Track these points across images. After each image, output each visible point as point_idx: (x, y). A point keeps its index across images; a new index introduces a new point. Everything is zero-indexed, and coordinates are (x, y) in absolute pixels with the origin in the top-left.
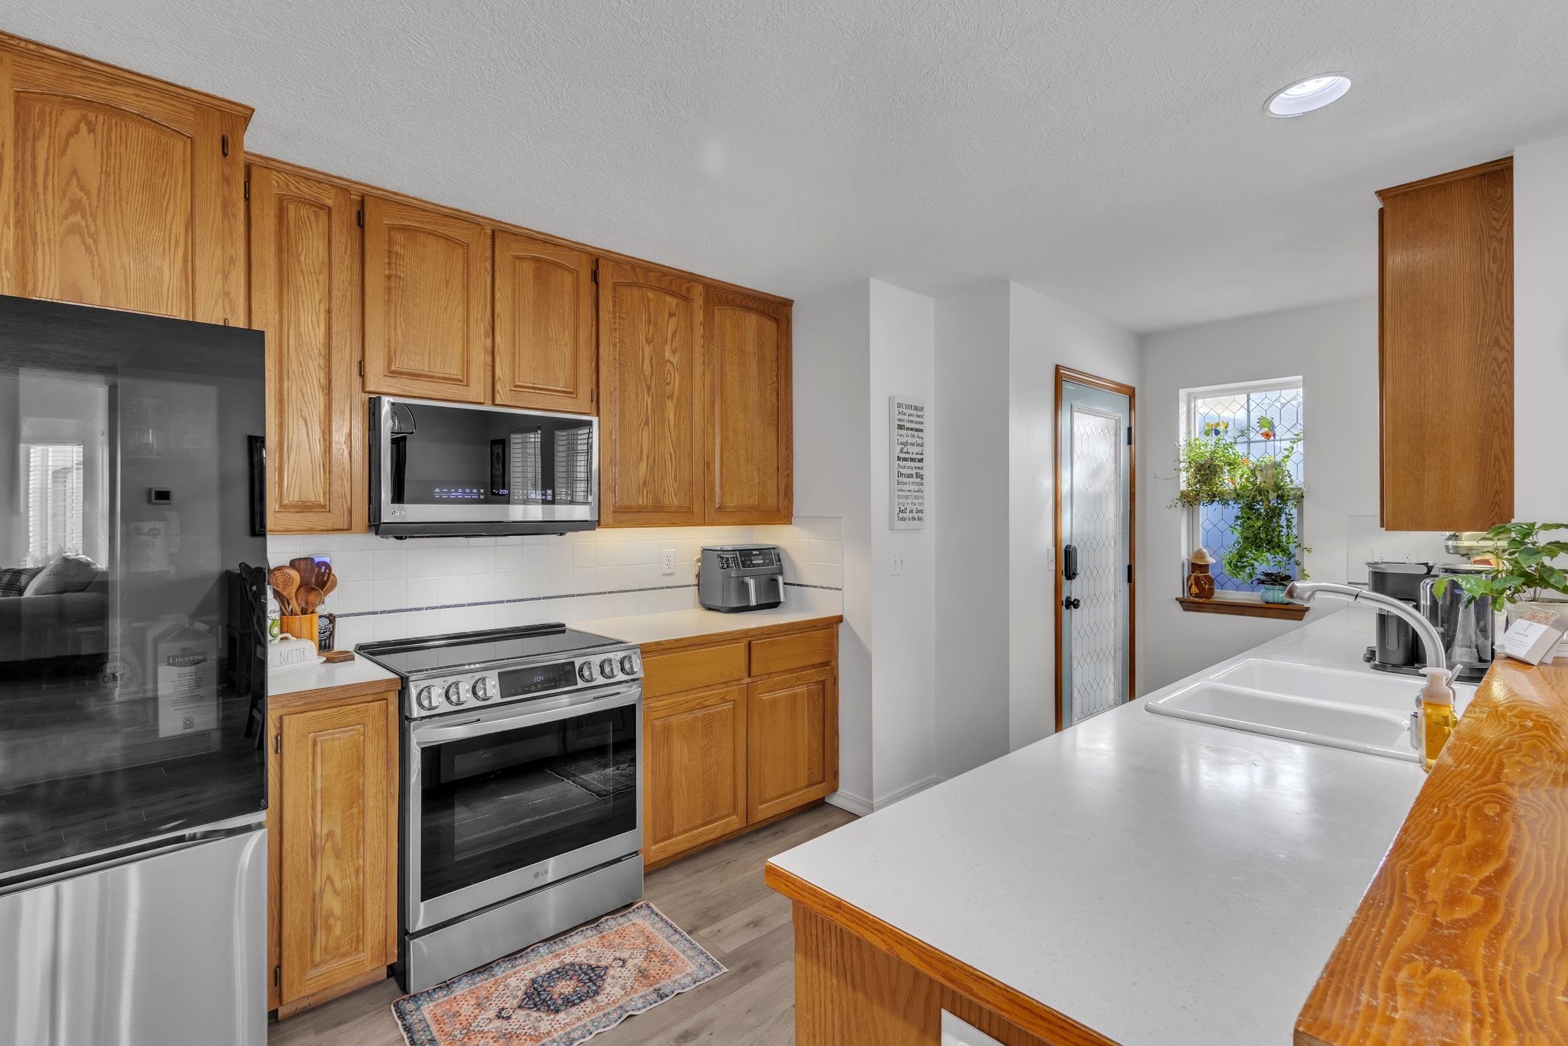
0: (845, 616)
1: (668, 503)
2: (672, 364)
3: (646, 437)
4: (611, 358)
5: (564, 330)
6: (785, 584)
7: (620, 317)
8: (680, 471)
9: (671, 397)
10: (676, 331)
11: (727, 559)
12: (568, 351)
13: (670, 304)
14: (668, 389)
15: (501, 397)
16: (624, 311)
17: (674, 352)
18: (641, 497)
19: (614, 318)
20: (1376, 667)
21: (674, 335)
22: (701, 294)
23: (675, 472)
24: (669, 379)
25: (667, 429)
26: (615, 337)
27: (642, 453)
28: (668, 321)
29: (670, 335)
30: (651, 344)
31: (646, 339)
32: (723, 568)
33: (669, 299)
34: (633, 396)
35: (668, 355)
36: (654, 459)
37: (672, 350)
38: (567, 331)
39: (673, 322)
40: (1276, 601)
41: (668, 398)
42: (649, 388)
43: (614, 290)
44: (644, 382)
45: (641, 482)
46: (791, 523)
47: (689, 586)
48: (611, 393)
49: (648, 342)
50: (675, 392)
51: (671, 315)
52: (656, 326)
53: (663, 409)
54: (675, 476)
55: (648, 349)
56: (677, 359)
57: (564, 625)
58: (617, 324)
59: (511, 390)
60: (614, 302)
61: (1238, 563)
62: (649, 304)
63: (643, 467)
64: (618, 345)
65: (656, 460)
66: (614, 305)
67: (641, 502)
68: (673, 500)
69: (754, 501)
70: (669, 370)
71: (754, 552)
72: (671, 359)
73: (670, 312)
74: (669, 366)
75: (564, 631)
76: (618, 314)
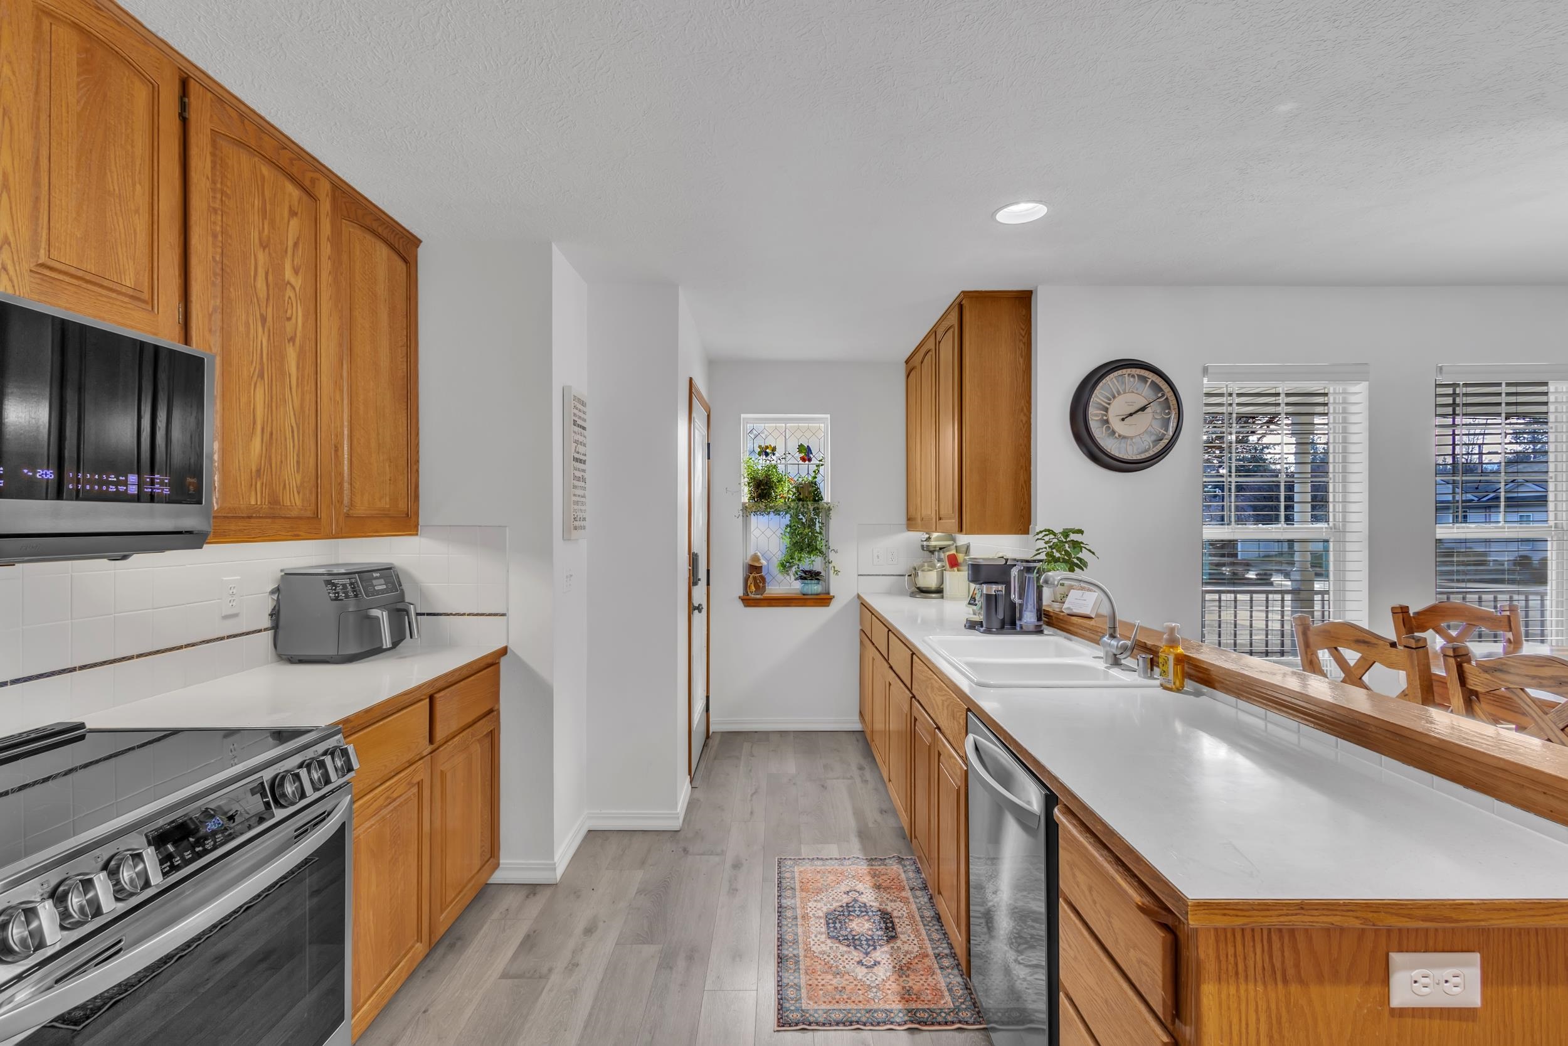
0: (511, 646)
1: (289, 504)
2: (294, 289)
3: (260, 397)
4: (210, 256)
5: (134, 185)
6: (418, 614)
7: (223, 192)
8: (303, 456)
9: (292, 340)
10: (298, 238)
11: (344, 586)
12: (141, 224)
13: (290, 195)
14: (289, 326)
15: (11, 280)
16: (229, 184)
17: (296, 272)
18: (253, 493)
19: (214, 190)
20: (984, 632)
21: (296, 245)
22: (327, 195)
23: (298, 455)
24: (289, 312)
25: (287, 390)
26: (215, 223)
27: (254, 423)
28: (289, 221)
29: (290, 244)
30: (267, 250)
31: (260, 239)
32: (336, 599)
33: (290, 188)
34: (242, 329)
35: (288, 274)
36: (271, 434)
37: (293, 268)
38: (138, 187)
39: (294, 223)
40: (813, 592)
41: (289, 341)
42: (264, 319)
43: (214, 143)
44: (257, 308)
45: (254, 469)
46: (417, 534)
47: (260, 631)
48: (210, 315)
49: (264, 246)
50: (298, 334)
51: (293, 213)
52: (272, 223)
53: (282, 357)
54: (298, 462)
55: (262, 257)
56: (300, 283)
57: (81, 726)
58: (218, 201)
59: (31, 271)
60: (214, 163)
61: (785, 566)
62: (263, 186)
63: (257, 444)
64: (220, 238)
65: (274, 436)
66: (213, 168)
67: (253, 502)
68: (294, 501)
69: (385, 503)
70: (290, 298)
71: (375, 575)
72: (293, 281)
73: (290, 207)
74: (289, 292)
75: (82, 738)
76: (219, 186)
